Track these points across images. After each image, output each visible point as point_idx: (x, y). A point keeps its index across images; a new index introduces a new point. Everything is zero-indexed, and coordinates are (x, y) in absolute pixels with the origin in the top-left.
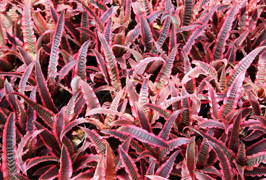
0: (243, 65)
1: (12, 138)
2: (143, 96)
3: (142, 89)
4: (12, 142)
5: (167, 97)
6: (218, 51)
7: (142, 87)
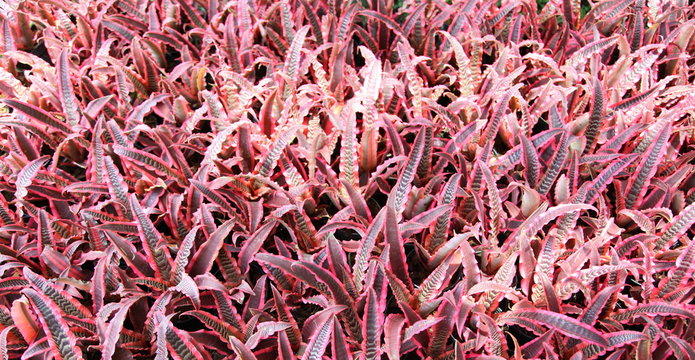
0: (684, 218)
1: (374, 329)
2: (543, 262)
3: (542, 252)
4: (374, 335)
5: (582, 265)
6: (634, 193)
7: (543, 248)
